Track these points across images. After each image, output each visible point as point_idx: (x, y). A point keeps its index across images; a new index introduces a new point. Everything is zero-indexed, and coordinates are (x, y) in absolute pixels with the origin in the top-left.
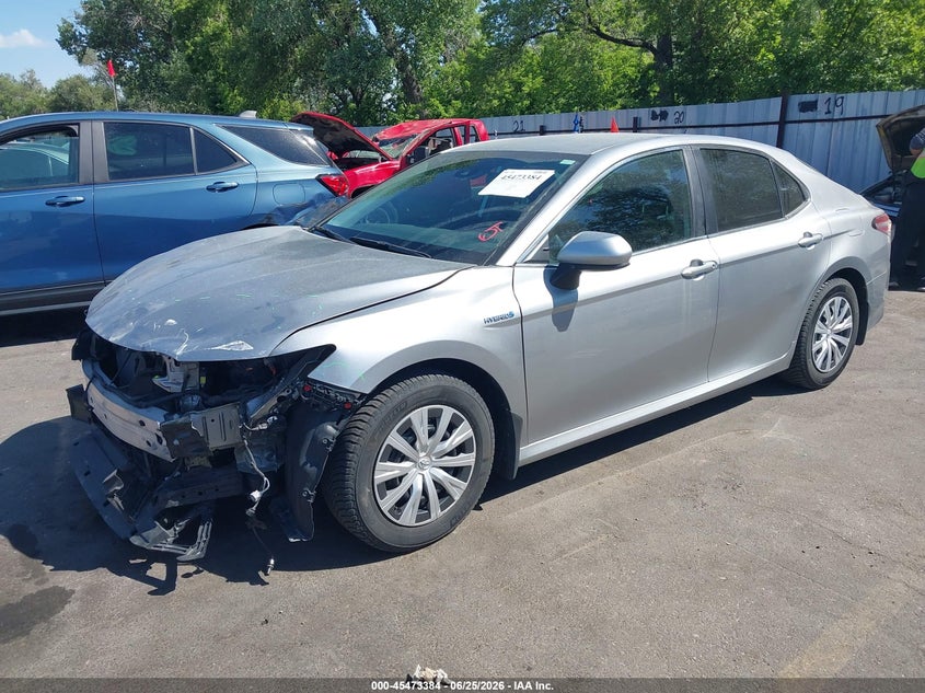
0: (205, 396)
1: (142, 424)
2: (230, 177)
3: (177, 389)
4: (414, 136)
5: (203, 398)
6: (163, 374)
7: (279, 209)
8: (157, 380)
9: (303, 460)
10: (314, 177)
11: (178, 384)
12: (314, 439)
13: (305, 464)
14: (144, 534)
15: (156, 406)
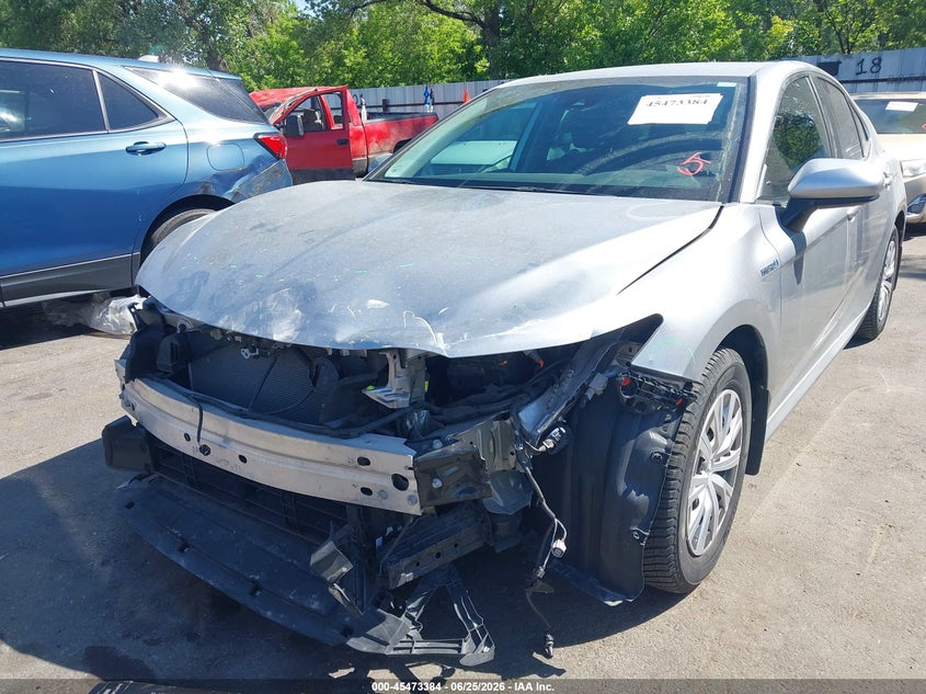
0: (437, 409)
1: (364, 462)
2: (152, 136)
3: (403, 402)
4: (278, 105)
5: (432, 413)
6: (381, 381)
7: (216, 176)
8: (373, 393)
9: (622, 487)
10: (251, 136)
11: (404, 395)
12: (637, 453)
13: (627, 492)
14: (373, 632)
15: (375, 432)
